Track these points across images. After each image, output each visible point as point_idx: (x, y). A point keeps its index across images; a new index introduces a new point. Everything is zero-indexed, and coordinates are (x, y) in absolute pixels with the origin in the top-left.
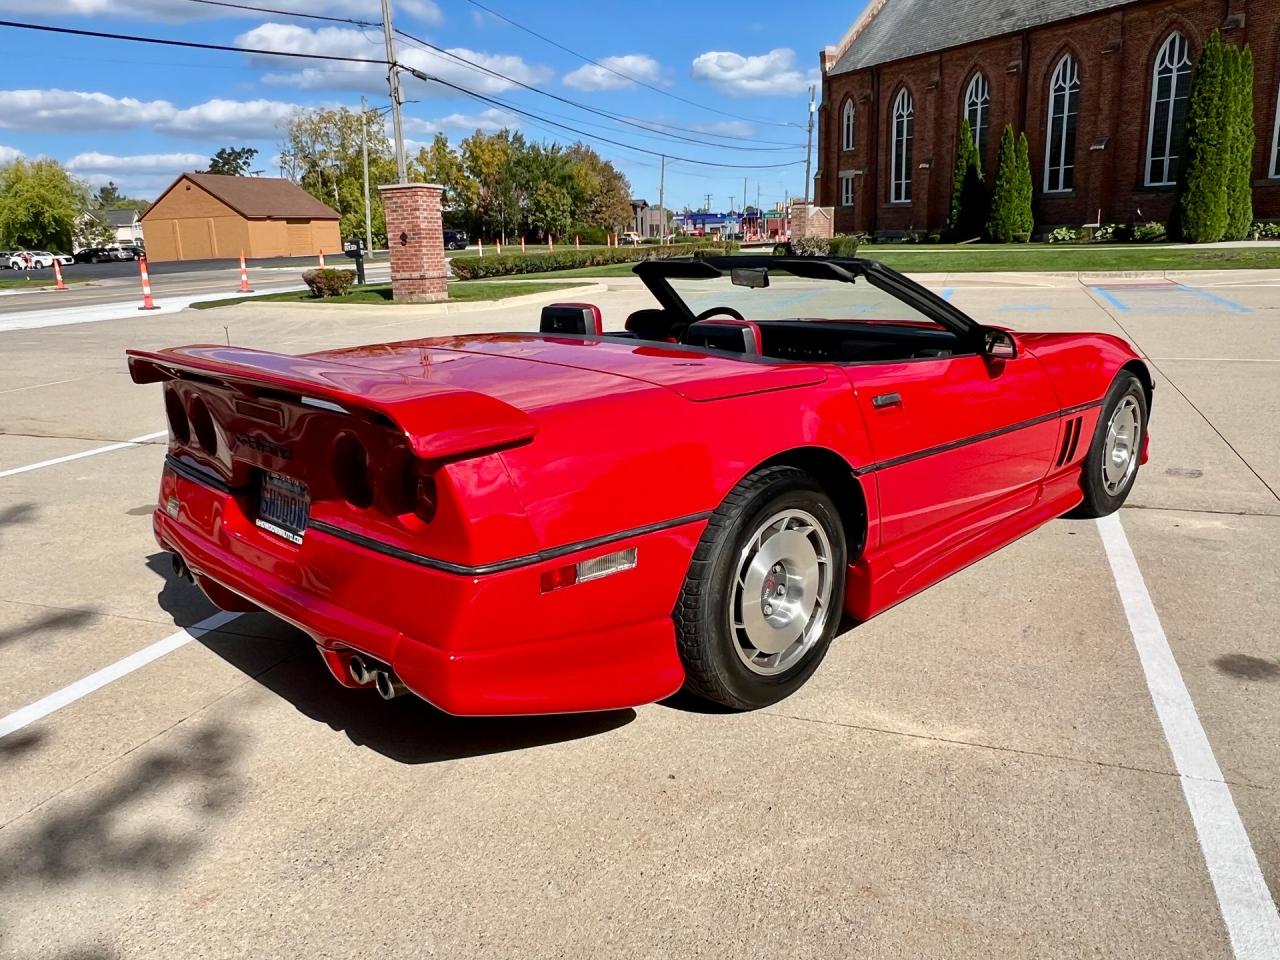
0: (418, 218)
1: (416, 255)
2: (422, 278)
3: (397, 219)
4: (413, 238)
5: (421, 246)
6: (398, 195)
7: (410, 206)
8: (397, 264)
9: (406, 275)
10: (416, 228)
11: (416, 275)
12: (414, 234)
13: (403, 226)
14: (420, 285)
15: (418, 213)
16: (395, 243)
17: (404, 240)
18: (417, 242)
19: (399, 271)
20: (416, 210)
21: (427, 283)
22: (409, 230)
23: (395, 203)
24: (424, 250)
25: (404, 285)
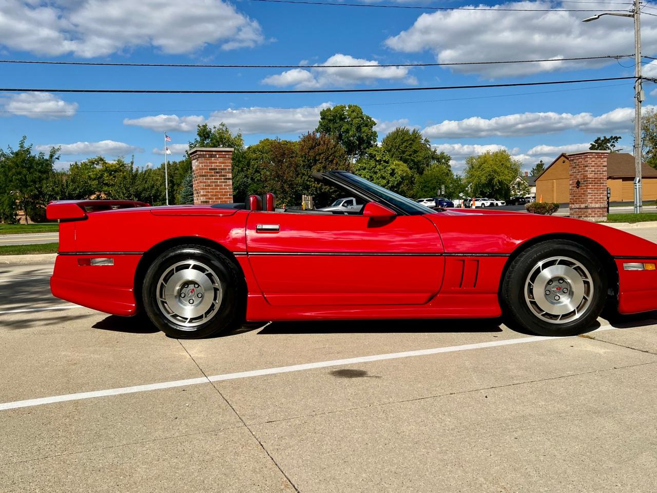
0: (587, 171)
1: (583, 194)
2: (586, 208)
3: (575, 172)
4: (582, 184)
5: (587, 188)
6: (577, 158)
7: (583, 164)
8: (573, 199)
9: (577, 206)
10: (585, 178)
11: (583, 206)
12: (584, 181)
13: (578, 177)
14: (586, 212)
15: (587, 168)
16: (573, 187)
17: (578, 185)
18: (585, 186)
19: (573, 204)
20: (586, 166)
21: (590, 211)
22: (582, 179)
23: (575, 163)
24: (589, 191)
25: (576, 212)
